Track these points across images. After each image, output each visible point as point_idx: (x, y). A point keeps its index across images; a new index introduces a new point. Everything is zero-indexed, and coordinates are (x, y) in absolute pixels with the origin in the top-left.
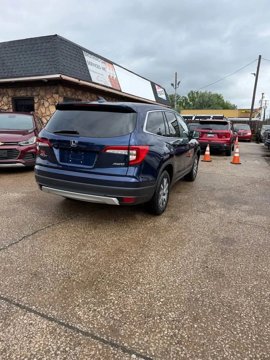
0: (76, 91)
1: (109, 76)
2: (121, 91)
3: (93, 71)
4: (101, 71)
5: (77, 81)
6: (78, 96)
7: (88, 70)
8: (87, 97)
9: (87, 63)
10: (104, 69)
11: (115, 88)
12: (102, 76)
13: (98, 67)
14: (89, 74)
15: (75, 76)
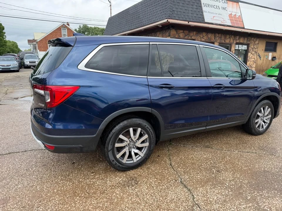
0: (189, 32)
1: (231, 14)
2: (244, 28)
3: (209, 12)
4: (221, 11)
5: (186, 23)
6: (191, 36)
7: (202, 12)
8: (202, 36)
9: (203, 5)
10: (224, 9)
11: (236, 26)
12: (220, 16)
13: (218, 7)
14: (203, 15)
15: (185, 19)
